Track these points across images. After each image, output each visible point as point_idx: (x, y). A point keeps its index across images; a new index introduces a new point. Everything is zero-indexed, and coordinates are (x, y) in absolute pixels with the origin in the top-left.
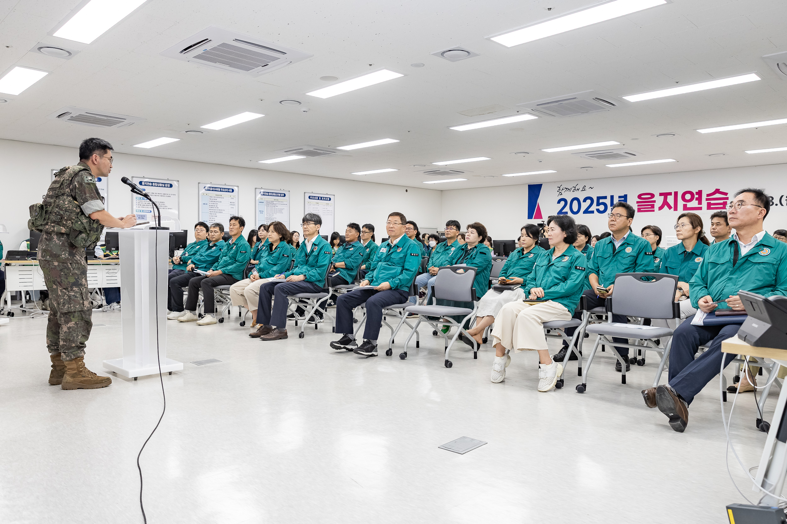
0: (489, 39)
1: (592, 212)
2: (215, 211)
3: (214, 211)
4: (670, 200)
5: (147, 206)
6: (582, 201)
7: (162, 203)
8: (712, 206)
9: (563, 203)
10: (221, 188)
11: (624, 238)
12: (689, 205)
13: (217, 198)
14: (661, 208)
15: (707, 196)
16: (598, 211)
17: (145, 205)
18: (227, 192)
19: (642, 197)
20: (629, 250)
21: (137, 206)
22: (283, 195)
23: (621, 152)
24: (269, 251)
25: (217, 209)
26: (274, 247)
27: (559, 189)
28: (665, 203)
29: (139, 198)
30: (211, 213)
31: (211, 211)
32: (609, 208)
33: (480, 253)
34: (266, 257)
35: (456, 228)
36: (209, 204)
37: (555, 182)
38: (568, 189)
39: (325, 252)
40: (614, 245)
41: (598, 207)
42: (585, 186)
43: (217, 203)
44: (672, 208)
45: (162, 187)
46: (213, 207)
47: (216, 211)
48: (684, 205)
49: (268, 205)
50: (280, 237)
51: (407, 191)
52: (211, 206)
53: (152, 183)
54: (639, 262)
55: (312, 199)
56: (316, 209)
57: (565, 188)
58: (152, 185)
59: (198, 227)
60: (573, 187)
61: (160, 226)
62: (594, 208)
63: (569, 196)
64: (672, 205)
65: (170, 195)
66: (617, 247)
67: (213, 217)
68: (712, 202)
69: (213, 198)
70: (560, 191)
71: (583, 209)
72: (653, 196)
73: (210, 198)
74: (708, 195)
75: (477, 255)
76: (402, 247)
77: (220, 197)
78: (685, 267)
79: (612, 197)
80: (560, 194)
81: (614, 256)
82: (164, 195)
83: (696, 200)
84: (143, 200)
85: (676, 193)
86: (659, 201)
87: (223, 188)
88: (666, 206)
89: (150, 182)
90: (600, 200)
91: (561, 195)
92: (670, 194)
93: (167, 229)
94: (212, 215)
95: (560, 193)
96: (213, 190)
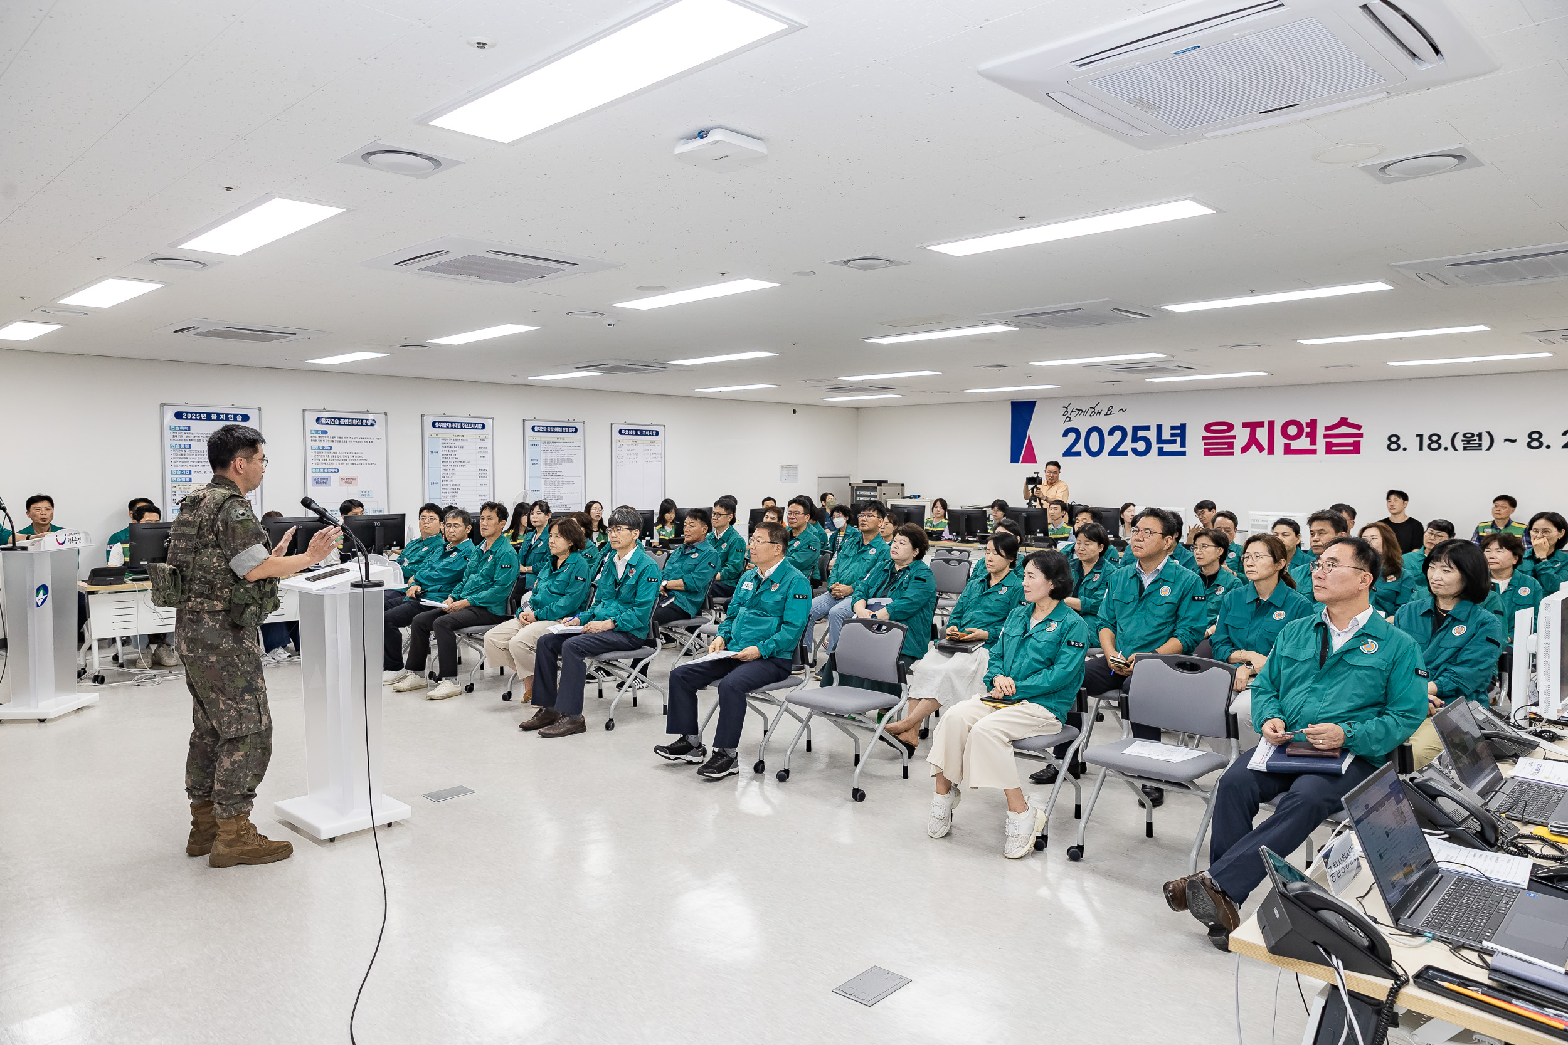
0: (924, 248)
1: (1125, 453)
2: (453, 464)
3: (451, 464)
4: (1262, 435)
5: (330, 461)
6: (1106, 433)
7: (357, 455)
8: (1334, 449)
9: (1072, 436)
10: (461, 423)
11: (1158, 570)
12: (1295, 445)
13: (455, 441)
14: (1244, 450)
15: (1326, 431)
16: (1135, 451)
17: (328, 458)
18: (472, 428)
19: (1213, 428)
20: (1166, 591)
21: (314, 462)
22: (574, 430)
23: (1171, 366)
24: (551, 569)
25: (455, 460)
26: (559, 563)
27: (1067, 411)
28: (1253, 441)
29: (317, 448)
30: (445, 468)
31: (446, 464)
32: (1155, 447)
33: (916, 579)
34: (546, 581)
35: (877, 513)
36: (442, 453)
37: (1059, 398)
38: (1082, 412)
39: (648, 579)
40: (1141, 583)
41: (1134, 445)
42: (1111, 407)
43: (456, 449)
44: (1264, 449)
45: (357, 425)
46: (449, 456)
47: (455, 464)
48: (1285, 444)
49: (547, 449)
50: (571, 545)
51: (794, 411)
52: (445, 456)
53: (339, 419)
54: (1181, 612)
55: (625, 434)
56: (632, 452)
57: (1077, 409)
58: (339, 423)
59: (425, 513)
60: (1091, 408)
61: (369, 581)
62: (1127, 445)
63: (1083, 424)
64: (1265, 444)
65: (372, 440)
66: (1146, 586)
67: (449, 475)
68: (1335, 441)
69: (448, 441)
70: (1068, 415)
71: (1109, 446)
72: (1231, 427)
73: (443, 441)
74: (1327, 429)
75: (911, 582)
76: (780, 583)
77: (461, 438)
78: (1256, 627)
79: (1159, 428)
80: (1068, 419)
81: (1141, 600)
82: (361, 440)
83: (1307, 436)
84: (324, 451)
85: (1271, 424)
86: (1242, 436)
87: (465, 423)
88: (1253, 446)
89: (335, 419)
90: (1139, 432)
91: (1069, 421)
92: (1261, 424)
93: (381, 584)
94: (447, 472)
95: (1068, 417)
96: (448, 427)
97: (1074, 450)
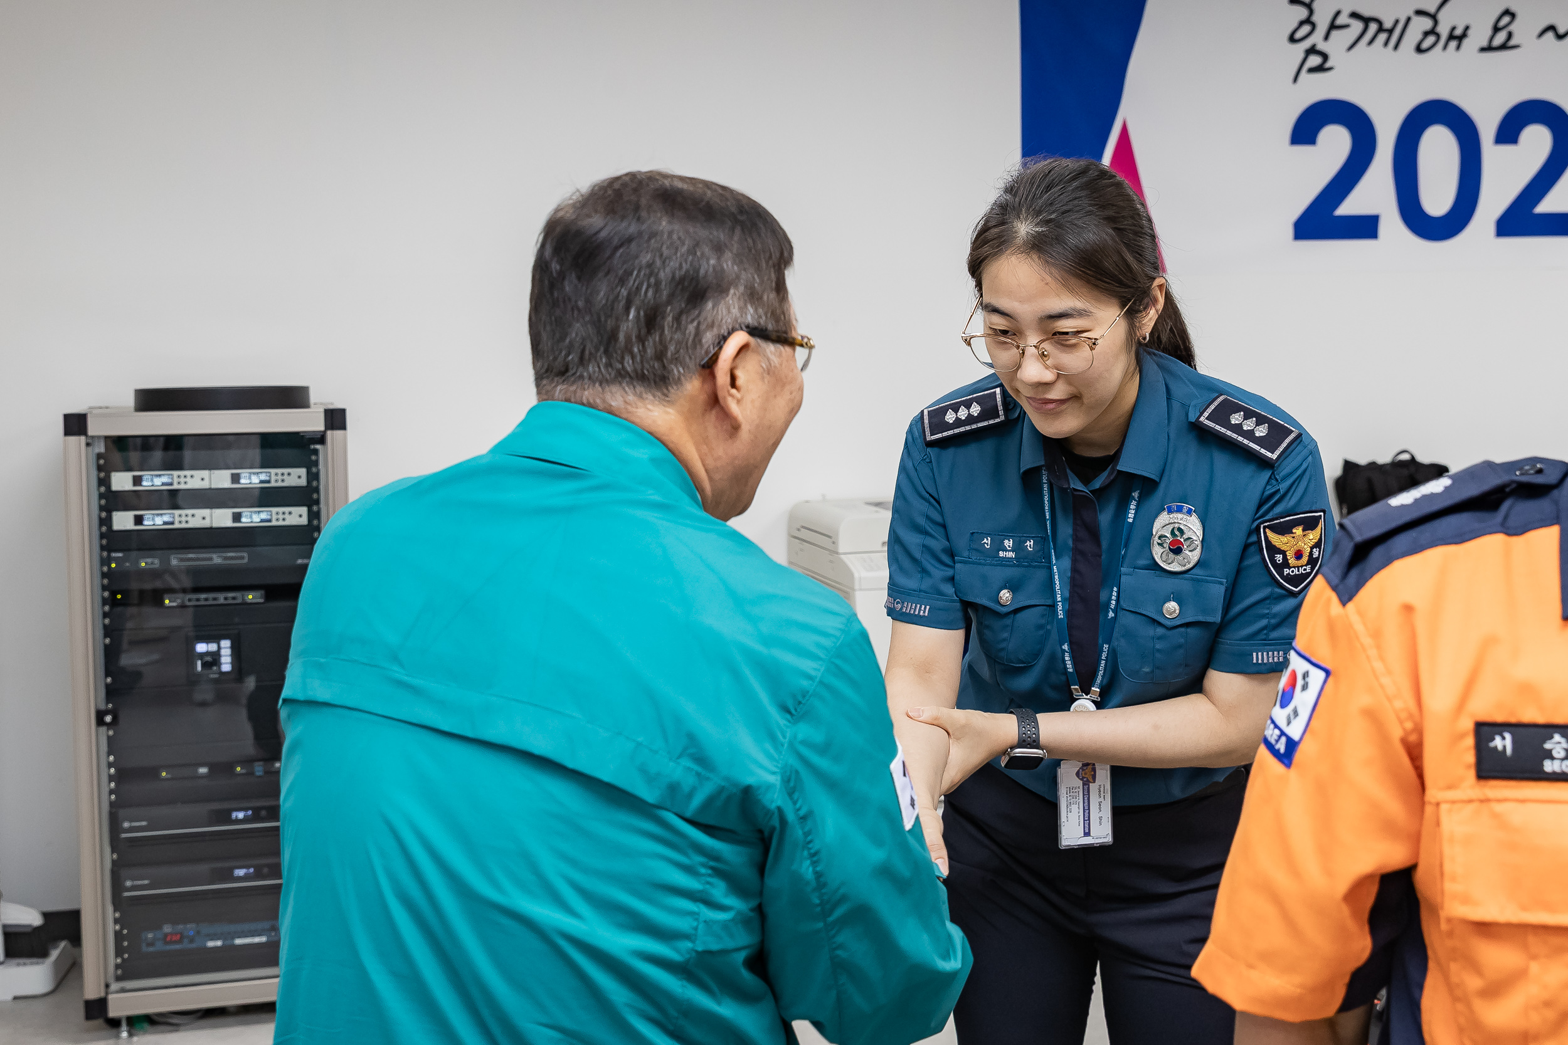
6: (1487, 129)
27: (1308, 21)
38: (1381, 29)
42: (1507, 12)
57: (1354, 15)
60: (1419, 13)
70: (1317, 39)
71: (1499, 192)
80: (1314, 61)
91: (1320, 69)
95: (1312, 51)
97: (1349, 207)
